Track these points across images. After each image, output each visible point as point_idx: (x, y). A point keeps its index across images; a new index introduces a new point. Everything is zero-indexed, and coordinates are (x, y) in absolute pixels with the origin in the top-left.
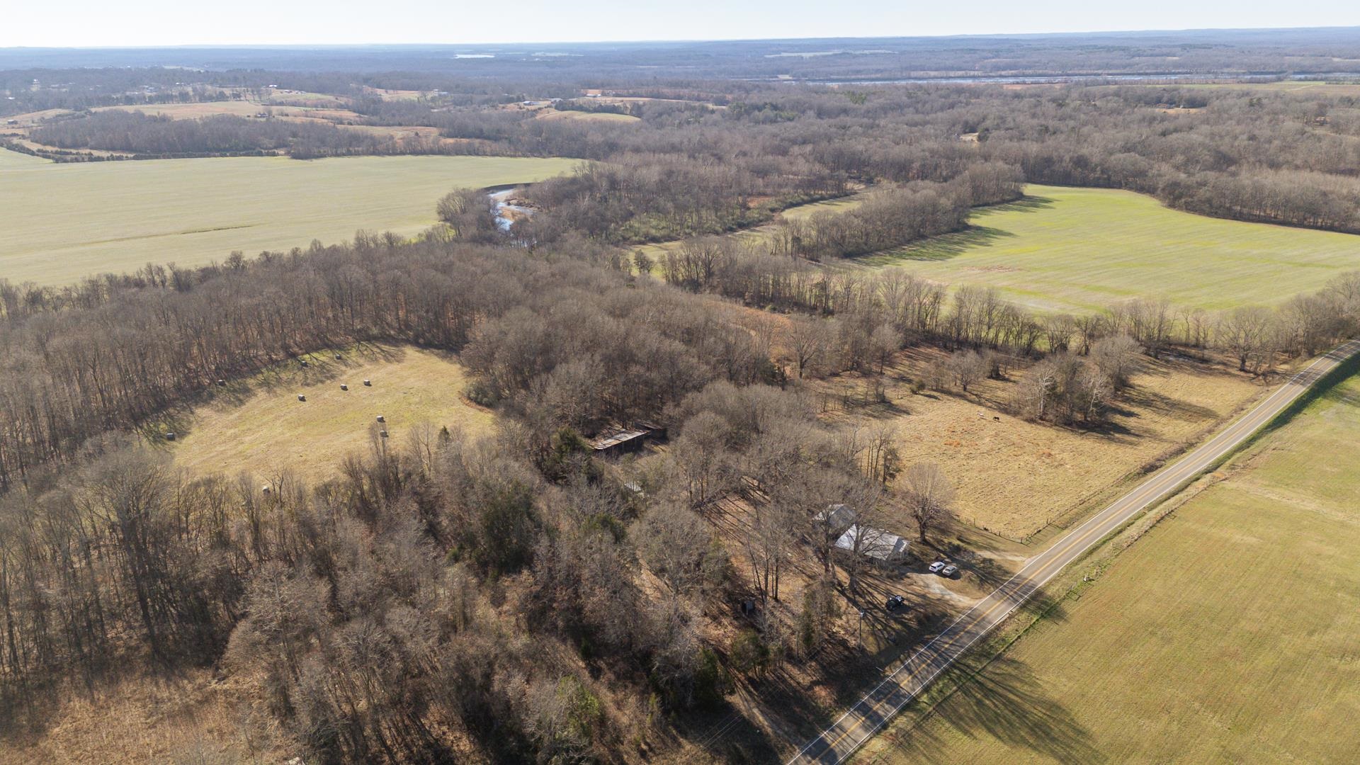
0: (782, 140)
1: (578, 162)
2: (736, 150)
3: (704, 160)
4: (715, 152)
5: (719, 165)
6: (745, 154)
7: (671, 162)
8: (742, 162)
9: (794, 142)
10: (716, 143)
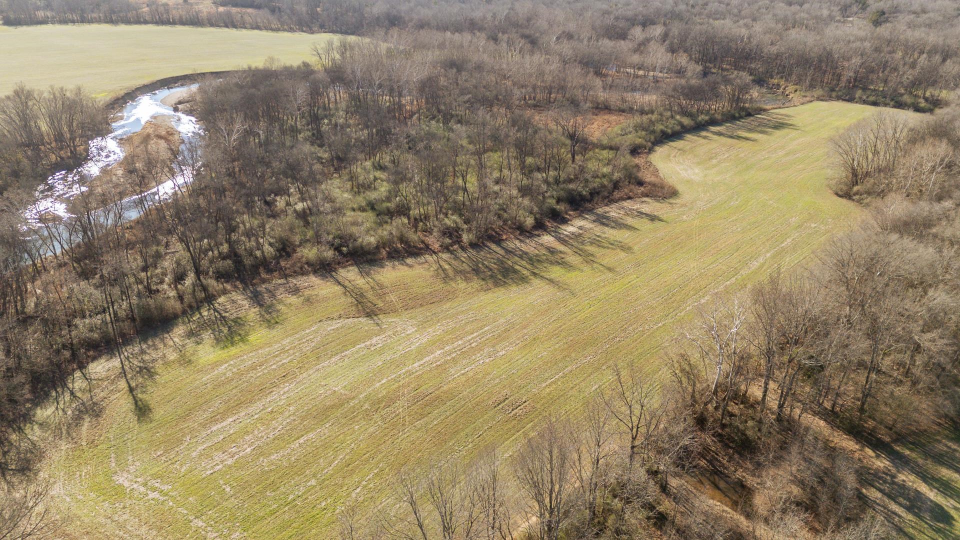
0: (617, 18)
1: (322, 39)
2: (558, 31)
3: (510, 43)
4: (527, 32)
5: (532, 53)
6: (570, 36)
7: (462, 46)
8: (566, 48)
9: (633, 22)
10: (529, 20)
